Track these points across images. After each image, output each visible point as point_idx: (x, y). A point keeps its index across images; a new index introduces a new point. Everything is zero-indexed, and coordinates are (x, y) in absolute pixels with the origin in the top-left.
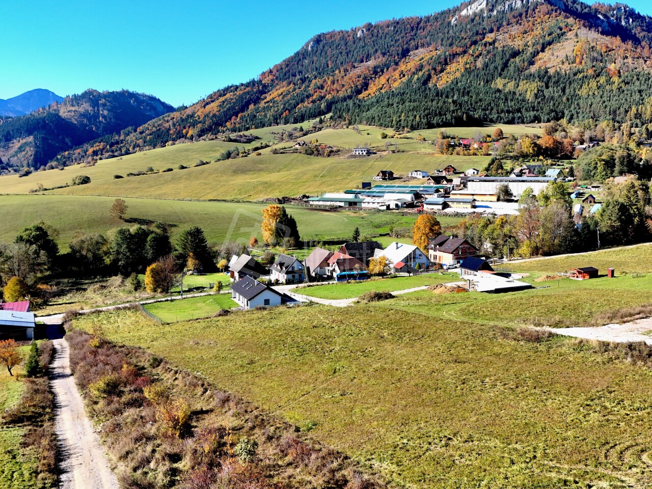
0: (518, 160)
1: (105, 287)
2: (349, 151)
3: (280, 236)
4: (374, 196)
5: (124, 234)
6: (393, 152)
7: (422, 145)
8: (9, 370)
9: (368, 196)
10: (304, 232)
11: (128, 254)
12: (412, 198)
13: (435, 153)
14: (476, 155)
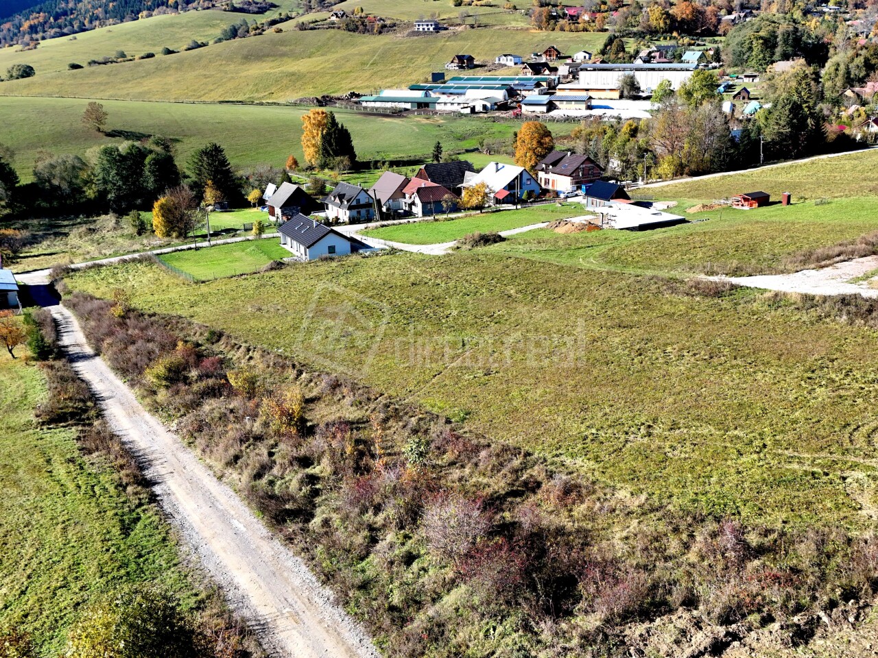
0: (644, 38)
1: (94, 230)
2: (409, 25)
3: (329, 155)
4: (451, 94)
5: (111, 154)
6: (472, 26)
7: (512, 17)
8: (10, 351)
9: (444, 94)
10: (362, 147)
11: (120, 183)
12: (505, 96)
13: (531, 29)
14: (587, 31)
